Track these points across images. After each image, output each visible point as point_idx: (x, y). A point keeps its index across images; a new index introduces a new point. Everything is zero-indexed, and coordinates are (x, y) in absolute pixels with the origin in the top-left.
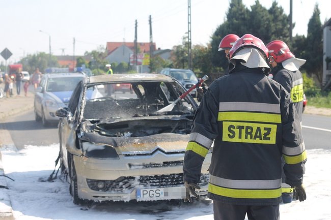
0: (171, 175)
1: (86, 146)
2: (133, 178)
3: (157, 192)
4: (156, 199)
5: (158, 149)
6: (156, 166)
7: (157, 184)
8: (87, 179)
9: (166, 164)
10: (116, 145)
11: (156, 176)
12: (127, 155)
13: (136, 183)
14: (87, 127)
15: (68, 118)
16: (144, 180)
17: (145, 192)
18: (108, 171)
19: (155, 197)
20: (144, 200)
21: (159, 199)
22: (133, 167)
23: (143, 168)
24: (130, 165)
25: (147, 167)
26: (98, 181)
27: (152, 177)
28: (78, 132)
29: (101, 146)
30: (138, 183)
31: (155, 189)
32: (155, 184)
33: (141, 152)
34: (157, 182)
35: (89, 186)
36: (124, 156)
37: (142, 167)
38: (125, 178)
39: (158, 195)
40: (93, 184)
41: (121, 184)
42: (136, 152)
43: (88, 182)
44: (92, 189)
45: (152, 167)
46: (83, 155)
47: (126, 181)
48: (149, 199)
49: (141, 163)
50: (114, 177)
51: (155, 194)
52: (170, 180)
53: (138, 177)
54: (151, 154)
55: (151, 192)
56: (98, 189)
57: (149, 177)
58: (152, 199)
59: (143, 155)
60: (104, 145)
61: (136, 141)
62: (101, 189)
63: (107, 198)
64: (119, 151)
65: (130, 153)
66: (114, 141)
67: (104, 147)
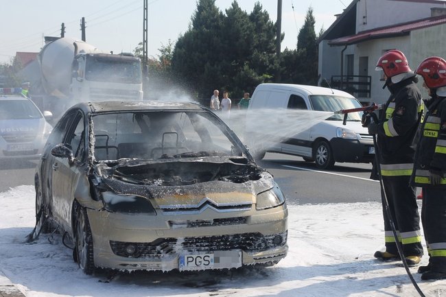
0: (223, 236)
1: (108, 196)
2: (174, 240)
3: (206, 258)
4: (203, 268)
5: (208, 202)
6: (203, 224)
7: (207, 248)
8: (111, 242)
9: (218, 221)
10: (151, 196)
11: (204, 238)
12: (166, 210)
13: (178, 247)
14: (103, 171)
15: (70, 158)
16: (188, 243)
17: (191, 259)
18: (141, 230)
19: (202, 265)
20: (189, 269)
21: (208, 268)
22: (174, 226)
23: (188, 227)
24: (171, 223)
25: (192, 226)
26: (128, 244)
27: (199, 238)
28: (91, 178)
29: (130, 198)
30: (181, 247)
31: (203, 255)
32: (203, 248)
33: (185, 206)
34: (207, 246)
35: (114, 251)
36: (162, 211)
37: (186, 225)
38: (164, 240)
39: (207, 263)
40: (120, 248)
41: (158, 248)
42: (178, 206)
43: (112, 245)
44: (118, 254)
45: (199, 226)
46: (104, 209)
47: (166, 244)
48: (196, 269)
49: (185, 221)
50: (150, 239)
51: (203, 262)
52: (222, 243)
53: (181, 240)
54: (199, 209)
55: (198, 259)
56: (127, 255)
57: (196, 239)
58: (199, 269)
59: (187, 209)
60: (134, 195)
61: (178, 191)
62: (131, 254)
63: (139, 267)
64: (156, 204)
65: (171, 206)
66: (148, 191)
67: (135, 198)
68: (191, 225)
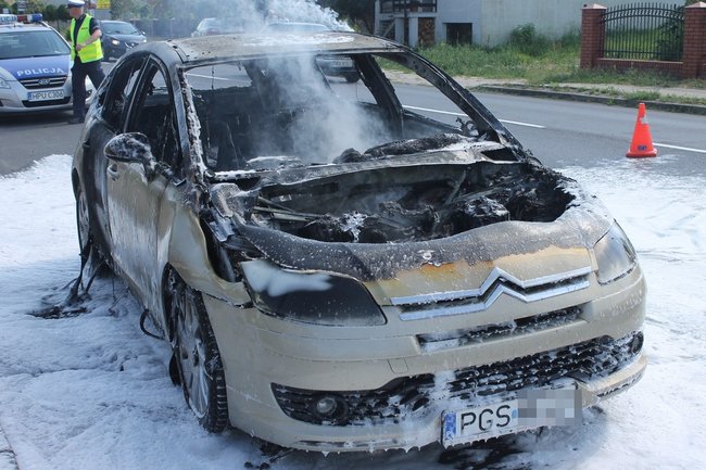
0: (537, 356)
1: (258, 272)
2: (428, 379)
3: (502, 412)
4: (496, 433)
5: (501, 280)
6: (493, 331)
7: (501, 386)
8: (274, 386)
9: (525, 323)
10: (367, 275)
11: (497, 365)
12: (406, 308)
13: (440, 394)
14: (230, 200)
15: (146, 163)
16: (464, 382)
17: (470, 418)
19: (494, 427)
20: (463, 441)
21: (505, 431)
22: (430, 346)
23: (460, 344)
24: (422, 340)
25: (470, 341)
26: (320, 395)
27: (485, 368)
28: (206, 219)
29: (317, 280)
30: (447, 393)
31: (495, 402)
32: (495, 387)
33: (451, 294)
35: (283, 407)
36: (398, 311)
37: (456, 341)
39: (504, 420)
40: (300, 403)
41: (394, 400)
42: (435, 295)
43: (277, 395)
44: (294, 416)
45: (486, 339)
46: (249, 305)
47: (412, 389)
48: (479, 437)
49: (454, 331)
50: (376, 380)
51: (497, 421)
52: (535, 371)
53: (445, 376)
54: (482, 298)
55: (486, 416)
56: (317, 419)
57: (479, 369)
58: (486, 437)
59: (457, 302)
60: (324, 274)
61: (427, 255)
62: (326, 417)
63: (349, 446)
64: (382, 295)
65: (420, 298)
66: (356, 261)
67: (329, 281)
68: (468, 336)
